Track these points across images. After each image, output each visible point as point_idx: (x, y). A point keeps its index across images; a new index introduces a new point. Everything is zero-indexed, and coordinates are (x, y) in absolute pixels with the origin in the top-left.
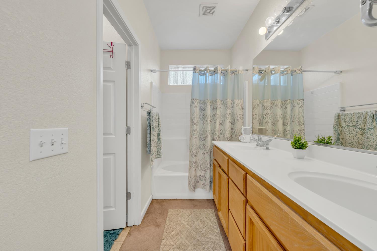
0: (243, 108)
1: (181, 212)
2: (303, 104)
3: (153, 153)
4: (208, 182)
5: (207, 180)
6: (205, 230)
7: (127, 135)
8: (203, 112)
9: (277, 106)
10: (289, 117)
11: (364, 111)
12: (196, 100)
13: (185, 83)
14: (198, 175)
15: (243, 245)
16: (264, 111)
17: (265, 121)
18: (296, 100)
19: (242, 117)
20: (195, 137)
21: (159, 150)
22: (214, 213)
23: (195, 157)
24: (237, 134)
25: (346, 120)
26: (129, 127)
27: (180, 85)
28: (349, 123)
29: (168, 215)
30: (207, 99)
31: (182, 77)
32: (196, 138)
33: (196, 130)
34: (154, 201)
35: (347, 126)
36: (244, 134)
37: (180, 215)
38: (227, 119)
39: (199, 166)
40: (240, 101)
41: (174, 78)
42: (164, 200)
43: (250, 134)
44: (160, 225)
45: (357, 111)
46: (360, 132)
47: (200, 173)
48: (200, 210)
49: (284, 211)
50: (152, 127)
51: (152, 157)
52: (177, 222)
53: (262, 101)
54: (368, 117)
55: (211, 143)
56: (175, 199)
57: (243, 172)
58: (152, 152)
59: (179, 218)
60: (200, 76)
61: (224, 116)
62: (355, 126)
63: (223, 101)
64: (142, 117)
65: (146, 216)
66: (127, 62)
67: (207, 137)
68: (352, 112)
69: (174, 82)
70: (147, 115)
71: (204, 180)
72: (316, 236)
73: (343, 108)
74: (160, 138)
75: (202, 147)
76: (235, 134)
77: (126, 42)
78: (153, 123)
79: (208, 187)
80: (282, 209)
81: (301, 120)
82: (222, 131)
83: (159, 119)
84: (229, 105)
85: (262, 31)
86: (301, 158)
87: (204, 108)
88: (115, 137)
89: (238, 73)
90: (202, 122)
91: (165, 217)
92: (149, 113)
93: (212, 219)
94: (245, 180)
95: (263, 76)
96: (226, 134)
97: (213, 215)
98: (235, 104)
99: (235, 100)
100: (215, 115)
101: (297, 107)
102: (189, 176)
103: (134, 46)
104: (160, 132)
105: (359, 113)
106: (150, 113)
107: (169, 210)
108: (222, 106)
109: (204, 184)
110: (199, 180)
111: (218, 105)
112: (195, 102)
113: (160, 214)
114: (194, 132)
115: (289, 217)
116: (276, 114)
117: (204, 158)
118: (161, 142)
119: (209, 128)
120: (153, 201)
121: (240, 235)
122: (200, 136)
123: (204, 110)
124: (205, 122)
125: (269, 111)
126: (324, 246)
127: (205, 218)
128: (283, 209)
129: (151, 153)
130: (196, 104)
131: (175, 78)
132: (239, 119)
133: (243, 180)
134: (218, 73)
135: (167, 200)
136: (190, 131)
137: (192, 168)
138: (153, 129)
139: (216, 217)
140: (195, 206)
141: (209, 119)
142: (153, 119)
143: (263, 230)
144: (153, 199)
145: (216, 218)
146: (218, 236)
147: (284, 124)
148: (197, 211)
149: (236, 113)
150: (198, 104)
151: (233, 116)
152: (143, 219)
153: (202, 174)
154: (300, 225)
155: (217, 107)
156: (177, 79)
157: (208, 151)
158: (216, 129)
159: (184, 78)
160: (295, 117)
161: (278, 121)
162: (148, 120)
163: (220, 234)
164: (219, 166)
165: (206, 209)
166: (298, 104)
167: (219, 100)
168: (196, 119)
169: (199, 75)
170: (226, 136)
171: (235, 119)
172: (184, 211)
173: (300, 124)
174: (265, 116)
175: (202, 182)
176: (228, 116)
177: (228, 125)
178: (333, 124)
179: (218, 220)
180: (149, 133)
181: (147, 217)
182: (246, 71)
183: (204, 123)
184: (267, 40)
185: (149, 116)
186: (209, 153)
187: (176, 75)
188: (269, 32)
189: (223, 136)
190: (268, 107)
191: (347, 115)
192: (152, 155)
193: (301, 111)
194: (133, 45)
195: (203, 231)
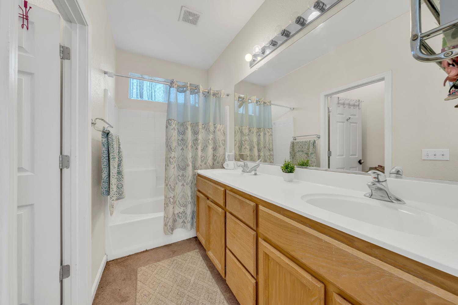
0: (224, 134)
1: (157, 267)
2: (272, 133)
3: (114, 195)
4: (189, 218)
5: (188, 217)
6: (193, 279)
7: (61, 170)
8: (181, 136)
9: (253, 133)
10: (262, 143)
11: (308, 140)
12: (173, 121)
13: (153, 99)
14: (176, 213)
15: (254, 285)
16: (243, 138)
17: (243, 147)
18: (267, 129)
19: (223, 142)
20: (172, 166)
21: (120, 187)
22: (199, 254)
23: (173, 191)
24: (219, 161)
25: (298, 147)
26: (66, 156)
27: (146, 101)
28: (299, 149)
29: (138, 277)
30: (188, 121)
31: (149, 91)
32: (174, 168)
33: (174, 157)
34: (110, 263)
35: (298, 151)
36: (228, 160)
37: (156, 271)
38: (210, 145)
39: (177, 201)
40: (221, 126)
41: (137, 90)
42: (128, 256)
43: (233, 161)
44: (128, 297)
45: (304, 140)
46: (306, 155)
47: (178, 210)
48: (182, 256)
49: (324, 241)
50: (113, 156)
51: (112, 200)
52: (154, 283)
53: (240, 128)
54: (311, 145)
55: (193, 172)
56: (145, 250)
57: (253, 204)
58: (112, 193)
59: (156, 276)
60: (178, 93)
61: (206, 142)
62: (303, 151)
63: (204, 125)
64: (93, 140)
65: (100, 292)
66: (61, 47)
67: (188, 165)
68: (301, 141)
69: (137, 96)
70: (103, 137)
71: (184, 217)
72: (374, 262)
73: (295, 137)
74: (121, 171)
75: (180, 178)
76: (216, 161)
77: (60, 12)
78: (114, 149)
79: (189, 225)
80: (321, 239)
81: (271, 146)
82: (204, 159)
83: (120, 144)
84: (212, 129)
85: (248, 58)
86: (291, 181)
87: (183, 132)
88: (33, 174)
89: (219, 96)
90: (181, 148)
91: (135, 281)
92: (106, 134)
93: (199, 263)
94: (255, 212)
95: (241, 103)
96: (208, 162)
97: (198, 256)
98: (217, 129)
99: (216, 125)
100: (197, 140)
101: (268, 134)
102: (165, 217)
103: (78, 25)
104: (120, 162)
105: (305, 142)
106: (108, 134)
107: (139, 269)
108: (203, 131)
109: (184, 222)
110: (178, 219)
111: (200, 128)
112: (172, 124)
113: (124, 279)
114: (172, 160)
115: (334, 247)
116: (252, 140)
117: (183, 190)
118: (122, 176)
119: (190, 155)
120: (108, 264)
121: (247, 274)
122: (178, 165)
123: (184, 133)
124: (184, 148)
125: (247, 137)
126: (388, 272)
127: (190, 264)
128: (323, 239)
129: (110, 194)
130: (174, 126)
131: (139, 91)
132: (221, 145)
133: (252, 211)
134: (200, 92)
135: (133, 255)
136: (166, 159)
137: (169, 205)
138: (113, 158)
139: (202, 257)
140: (174, 253)
141: (190, 145)
142: (114, 143)
143: (290, 265)
144: (108, 261)
145: (203, 259)
146: (210, 280)
147: (259, 151)
148: (178, 258)
149: (218, 139)
150: (177, 126)
151: (215, 141)
152: (94, 300)
153: (181, 210)
154: (350, 253)
155: (199, 131)
156: (143, 92)
157: (188, 182)
158: (198, 156)
159: (152, 92)
160: (266, 143)
161: (254, 147)
162: (104, 145)
163: (211, 277)
164: (206, 198)
165: (188, 251)
166: (268, 132)
167: (201, 124)
168: (174, 145)
169: (177, 91)
170: (209, 163)
171: (217, 144)
172: (160, 263)
173: (270, 150)
174: (243, 143)
175: (181, 220)
176: (210, 142)
177: (210, 151)
178: (289, 150)
179: (205, 261)
180: (107, 165)
181: (102, 293)
182: (227, 95)
183: (182, 149)
184: (251, 68)
185: (105, 139)
186: (190, 184)
187: (140, 86)
188: (254, 61)
189: (205, 164)
190: (246, 133)
191: (298, 142)
192: (113, 196)
193: (271, 139)
194: (77, 23)
195: (191, 282)
